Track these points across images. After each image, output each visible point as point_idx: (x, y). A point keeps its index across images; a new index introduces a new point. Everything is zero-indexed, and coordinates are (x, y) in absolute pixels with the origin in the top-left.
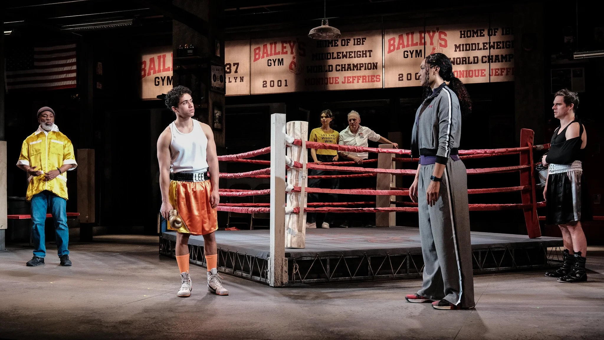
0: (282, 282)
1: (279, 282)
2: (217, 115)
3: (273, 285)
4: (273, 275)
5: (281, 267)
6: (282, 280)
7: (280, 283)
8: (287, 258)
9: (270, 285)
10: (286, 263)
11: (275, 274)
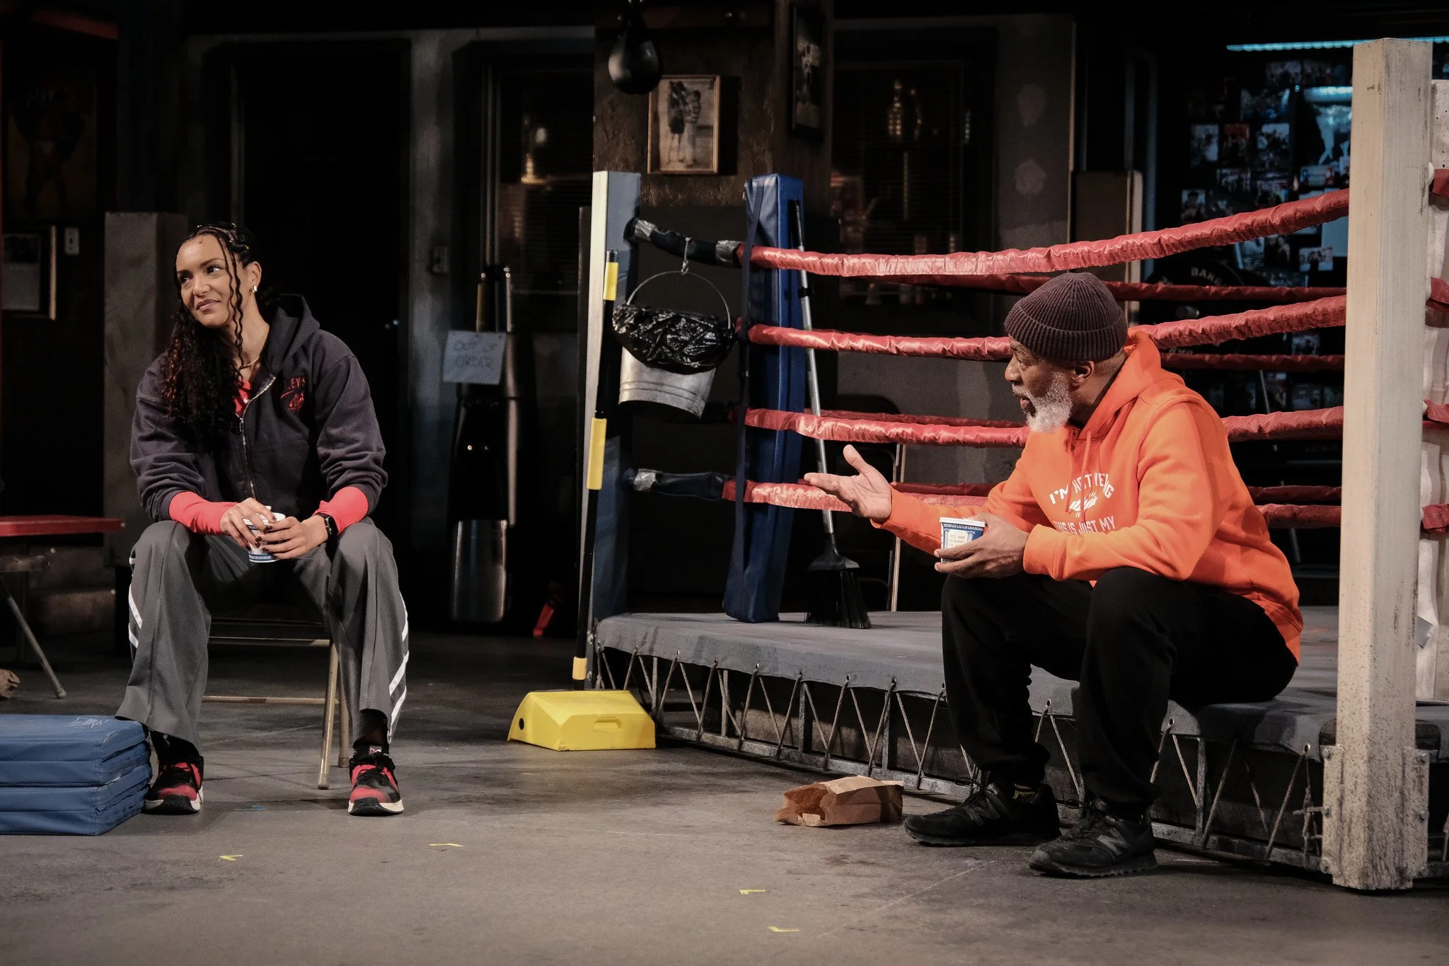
0: (1401, 872)
1: (1387, 868)
2: (805, 60)
3: (1354, 883)
4: (1359, 832)
5: (1397, 794)
6: (1402, 859)
7: (1393, 871)
8: (1424, 754)
9: (1336, 881)
10: (1421, 777)
11: (1370, 828)
